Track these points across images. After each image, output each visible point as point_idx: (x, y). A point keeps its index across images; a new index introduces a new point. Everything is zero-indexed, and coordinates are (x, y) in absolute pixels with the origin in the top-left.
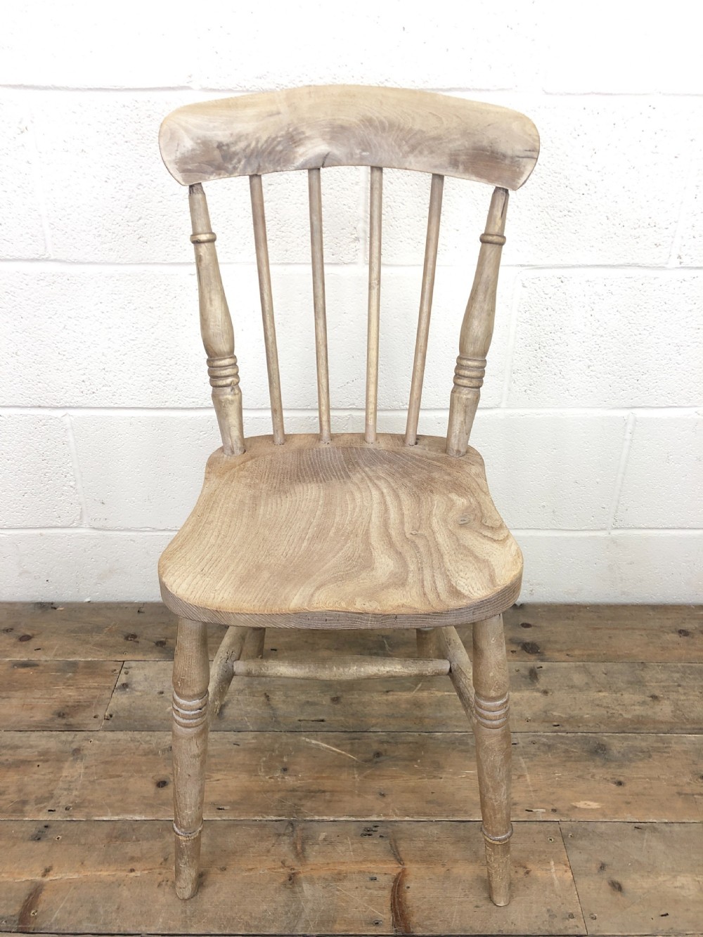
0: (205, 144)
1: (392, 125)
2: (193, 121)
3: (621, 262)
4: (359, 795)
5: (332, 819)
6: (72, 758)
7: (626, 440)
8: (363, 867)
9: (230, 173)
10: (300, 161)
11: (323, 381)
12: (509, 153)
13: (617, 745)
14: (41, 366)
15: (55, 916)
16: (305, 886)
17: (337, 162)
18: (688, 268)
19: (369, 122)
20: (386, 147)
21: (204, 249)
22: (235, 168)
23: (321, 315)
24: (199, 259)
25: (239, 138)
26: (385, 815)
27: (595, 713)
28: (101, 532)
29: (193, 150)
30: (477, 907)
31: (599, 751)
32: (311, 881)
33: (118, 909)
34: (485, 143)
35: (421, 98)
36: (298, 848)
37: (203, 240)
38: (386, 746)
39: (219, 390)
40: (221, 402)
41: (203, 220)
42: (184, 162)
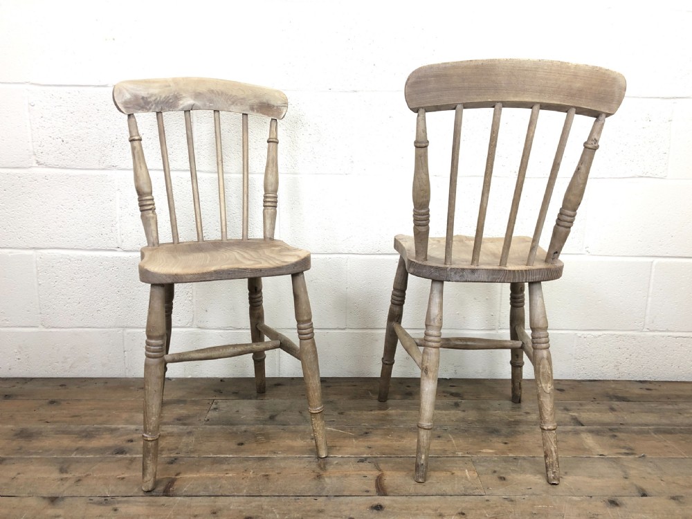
0: (136, 97)
1: (222, 93)
2: (130, 86)
9: (148, 110)
10: (181, 107)
11: (198, 210)
12: (276, 105)
17: (198, 108)
19: (212, 91)
20: (221, 102)
21: (136, 143)
22: (150, 108)
24: (133, 149)
25: (152, 95)
29: (130, 99)
34: (264, 101)
35: (234, 84)
37: (135, 140)
39: (145, 212)
40: (147, 218)
41: (136, 131)
42: (126, 104)
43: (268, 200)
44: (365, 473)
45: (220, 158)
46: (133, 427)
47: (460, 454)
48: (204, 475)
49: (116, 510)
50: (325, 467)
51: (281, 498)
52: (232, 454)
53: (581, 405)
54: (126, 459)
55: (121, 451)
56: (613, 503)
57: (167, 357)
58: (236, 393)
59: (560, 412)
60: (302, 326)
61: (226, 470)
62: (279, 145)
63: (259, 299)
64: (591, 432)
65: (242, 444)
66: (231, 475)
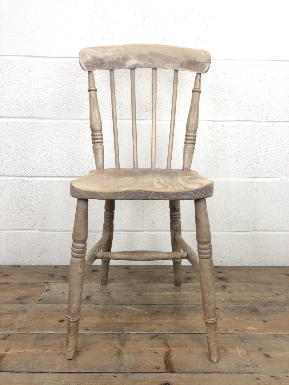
0: (95, 58)
1: (160, 54)
2: (92, 51)
3: (245, 119)
4: (149, 325)
5: (137, 333)
6: (22, 313)
7: (254, 191)
8: (152, 349)
9: (103, 68)
10: (127, 66)
11: (135, 145)
12: (201, 61)
13: (262, 309)
14: (26, 159)
15: (10, 365)
16: (125, 355)
17: (141, 67)
18: (270, 121)
19: (151, 54)
20: (158, 62)
22: (105, 67)
24: (90, 96)
25: (107, 57)
26: (161, 331)
27: (252, 299)
28: (42, 232)
29: (90, 60)
30: (204, 362)
31: (254, 311)
32: (128, 353)
33: (39, 363)
35: (169, 48)
36: (122, 342)
37: (92, 90)
38: (161, 309)
39: (95, 144)
40: (96, 149)
41: (93, 83)
42: (87, 63)
43: (189, 138)
60: (202, 246)
62: (201, 94)
63: (177, 216)
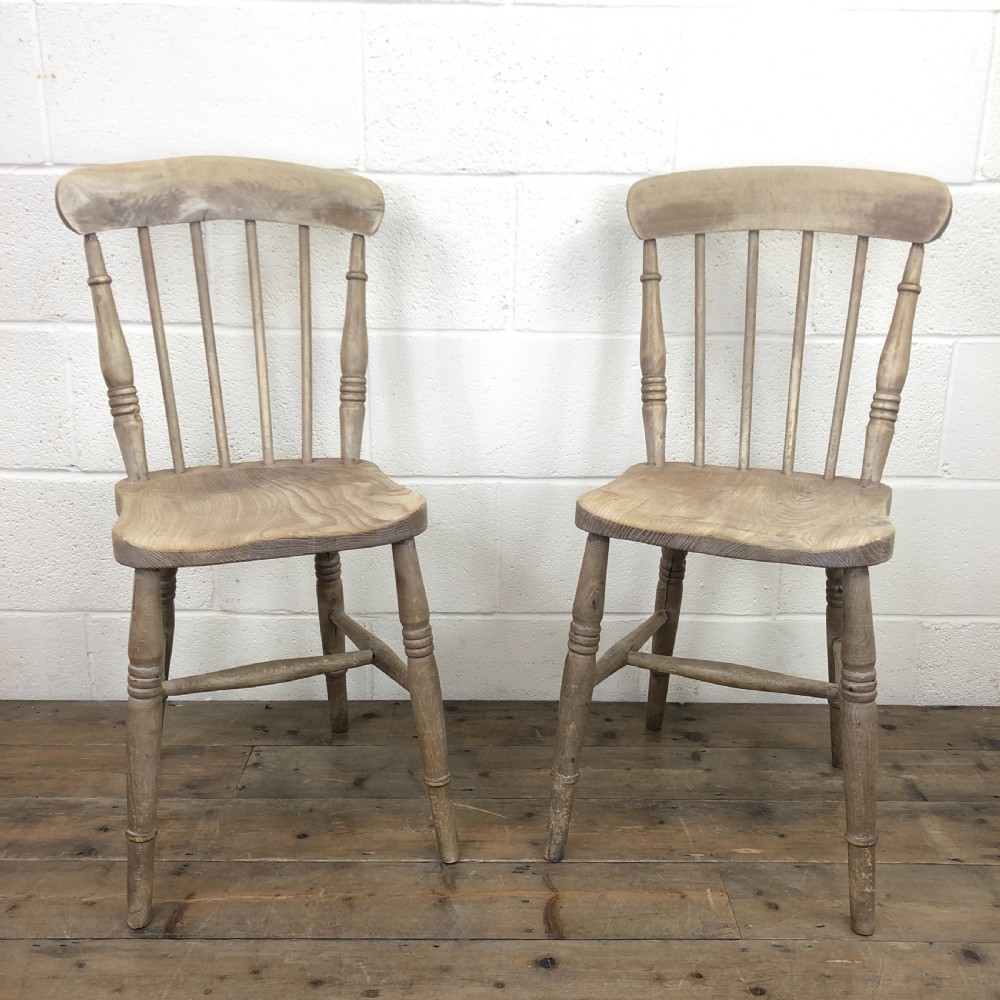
0: (99, 201)
1: (261, 186)
2: (87, 181)
9: (122, 225)
10: (183, 215)
11: (219, 409)
12: (361, 207)
17: (216, 217)
19: (241, 184)
20: (258, 204)
21: (102, 290)
22: (126, 221)
23: (212, 348)
24: (97, 299)
25: (129, 195)
29: (88, 205)
34: (340, 200)
37: (98, 283)
39: (121, 418)
40: (125, 429)
41: (100, 265)
42: (81, 215)
43: (350, 388)
44: (526, 895)
45: (257, 312)
46: (108, 801)
47: (698, 857)
48: (236, 897)
49: (81, 965)
50: (453, 882)
51: (375, 942)
52: (287, 856)
53: (924, 757)
54: (97, 864)
55: (88, 850)
56: (971, 955)
57: (166, 686)
58: (293, 733)
59: (885, 772)
60: (412, 633)
61: (277, 888)
62: (367, 283)
63: (333, 569)
64: (939, 812)
65: (304, 836)
66: (285, 898)
